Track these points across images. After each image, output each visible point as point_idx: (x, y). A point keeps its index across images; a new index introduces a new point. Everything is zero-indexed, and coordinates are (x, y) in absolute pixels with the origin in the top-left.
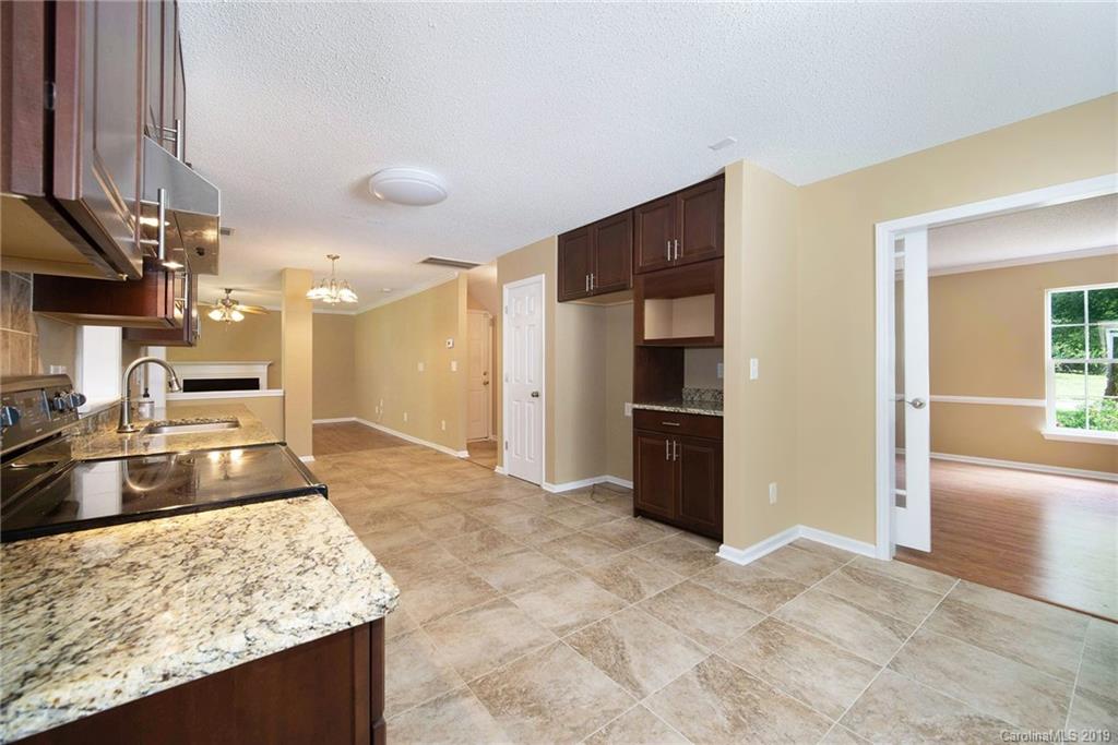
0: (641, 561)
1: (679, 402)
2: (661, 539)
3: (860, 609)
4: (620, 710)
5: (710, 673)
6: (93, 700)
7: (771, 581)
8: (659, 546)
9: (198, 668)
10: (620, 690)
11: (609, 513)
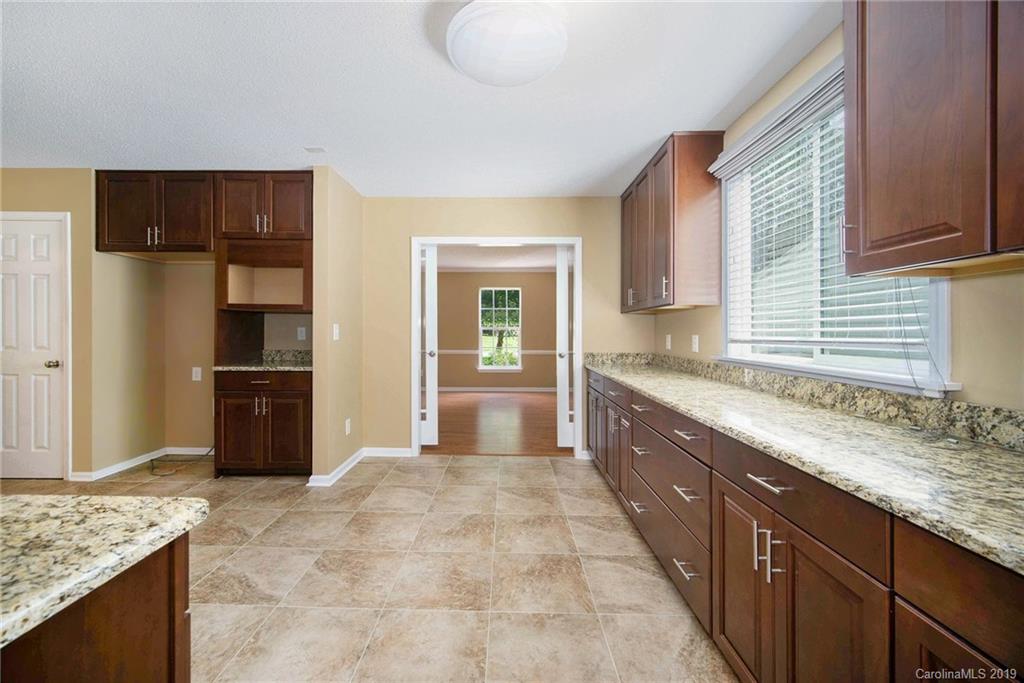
0: (238, 511)
1: (260, 362)
2: (252, 488)
3: (409, 487)
4: (262, 620)
5: (327, 562)
6: (4, 633)
7: (352, 490)
8: (253, 494)
9: (86, 585)
10: (255, 608)
11: (186, 482)
